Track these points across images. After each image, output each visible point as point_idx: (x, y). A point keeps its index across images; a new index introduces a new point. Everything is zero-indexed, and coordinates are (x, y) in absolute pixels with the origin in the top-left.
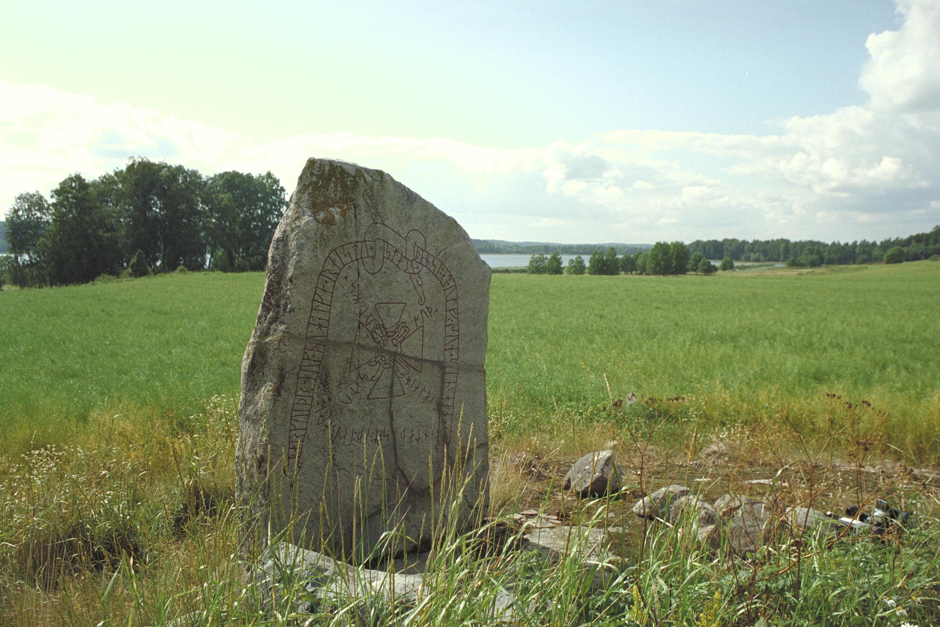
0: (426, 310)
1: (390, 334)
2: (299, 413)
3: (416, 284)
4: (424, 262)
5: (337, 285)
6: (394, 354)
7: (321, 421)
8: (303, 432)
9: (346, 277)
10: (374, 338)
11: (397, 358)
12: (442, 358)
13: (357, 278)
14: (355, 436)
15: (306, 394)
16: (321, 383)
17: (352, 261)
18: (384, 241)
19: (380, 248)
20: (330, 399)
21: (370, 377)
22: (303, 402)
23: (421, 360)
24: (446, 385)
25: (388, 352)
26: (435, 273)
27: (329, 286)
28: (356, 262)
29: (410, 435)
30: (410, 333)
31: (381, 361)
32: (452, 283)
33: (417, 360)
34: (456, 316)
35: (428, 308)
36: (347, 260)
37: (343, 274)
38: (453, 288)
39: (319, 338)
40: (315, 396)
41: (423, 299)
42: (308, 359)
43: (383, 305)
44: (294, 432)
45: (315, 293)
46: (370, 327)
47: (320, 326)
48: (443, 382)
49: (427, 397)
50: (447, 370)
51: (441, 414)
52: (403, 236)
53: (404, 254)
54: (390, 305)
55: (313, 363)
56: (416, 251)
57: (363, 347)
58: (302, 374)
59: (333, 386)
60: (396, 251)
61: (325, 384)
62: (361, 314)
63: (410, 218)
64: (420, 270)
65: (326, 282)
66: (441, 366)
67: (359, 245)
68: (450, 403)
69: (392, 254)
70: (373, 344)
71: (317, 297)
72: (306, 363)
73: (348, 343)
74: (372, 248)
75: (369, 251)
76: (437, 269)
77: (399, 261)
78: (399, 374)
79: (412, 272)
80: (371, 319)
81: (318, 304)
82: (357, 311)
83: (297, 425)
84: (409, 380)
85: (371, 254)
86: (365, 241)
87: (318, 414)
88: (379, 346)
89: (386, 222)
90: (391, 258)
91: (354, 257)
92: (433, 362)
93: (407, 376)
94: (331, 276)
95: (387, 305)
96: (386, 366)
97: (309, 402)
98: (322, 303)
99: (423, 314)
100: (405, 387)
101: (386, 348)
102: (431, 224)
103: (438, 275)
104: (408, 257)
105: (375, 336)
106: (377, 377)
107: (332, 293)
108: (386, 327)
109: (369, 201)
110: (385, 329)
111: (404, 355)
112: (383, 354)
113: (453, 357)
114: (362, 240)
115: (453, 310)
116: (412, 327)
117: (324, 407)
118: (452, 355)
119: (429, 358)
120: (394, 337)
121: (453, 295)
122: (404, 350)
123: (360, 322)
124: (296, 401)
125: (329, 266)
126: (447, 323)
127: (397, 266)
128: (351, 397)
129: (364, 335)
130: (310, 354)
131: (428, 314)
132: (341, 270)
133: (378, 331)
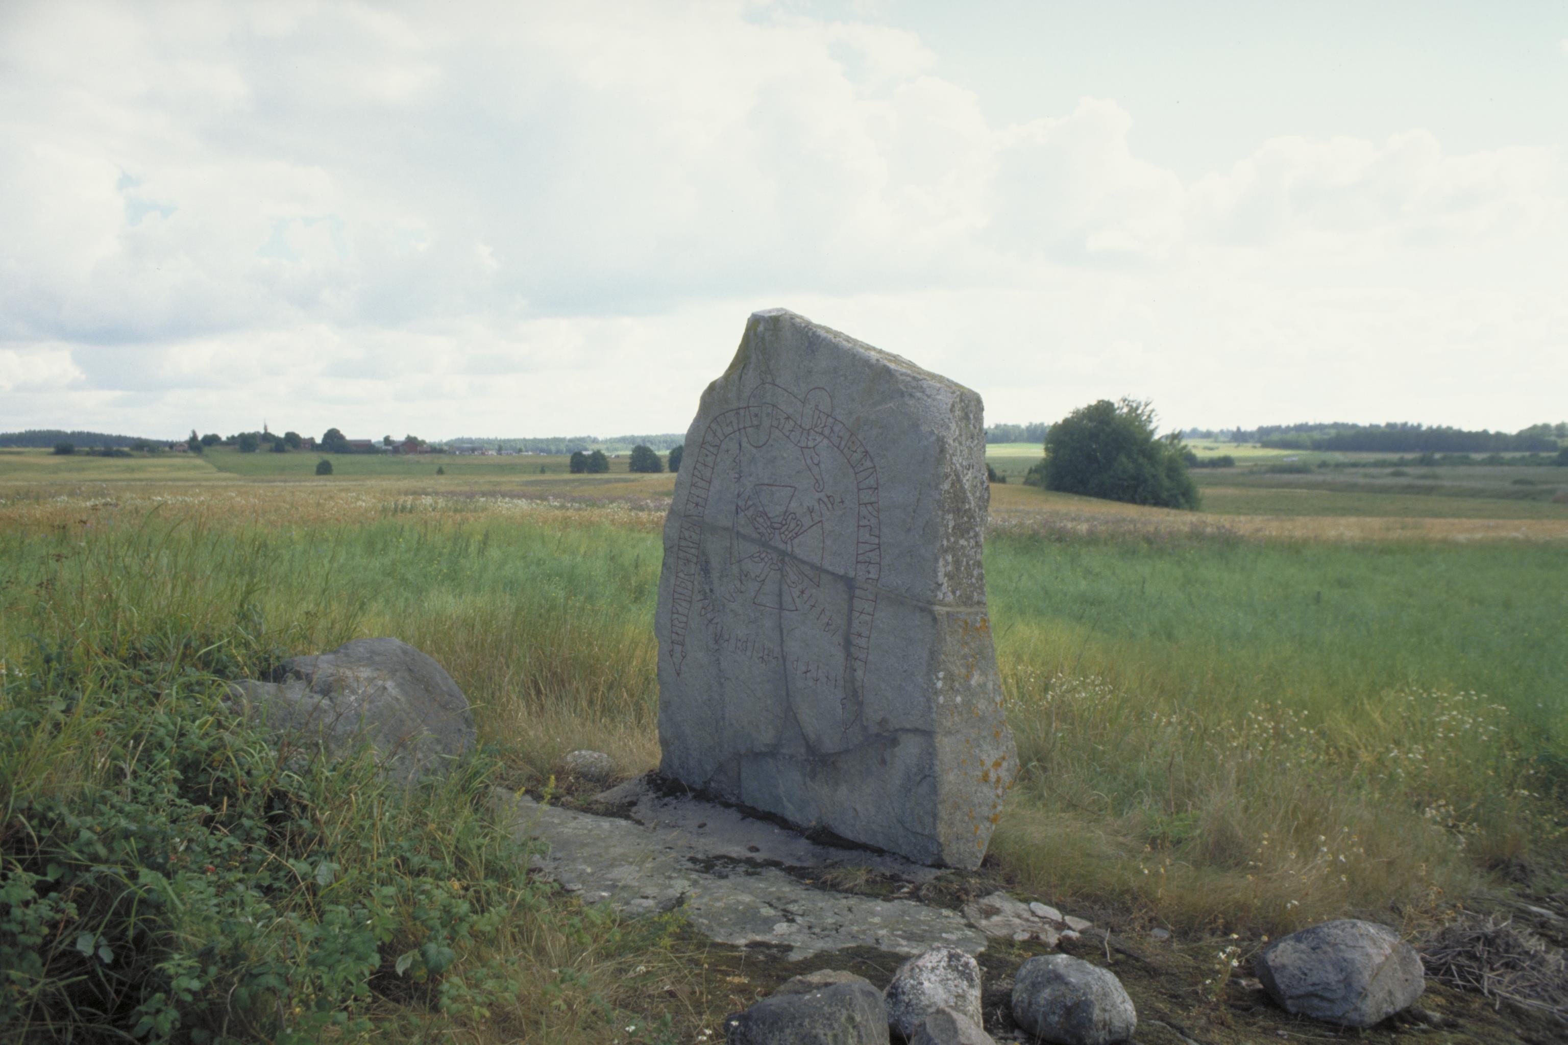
0: (826, 499)
1: (776, 525)
2: (682, 597)
3: (809, 462)
4: (827, 431)
5: (719, 460)
6: (783, 553)
7: (703, 613)
8: (685, 619)
9: (728, 451)
10: (756, 529)
11: (787, 559)
12: (851, 574)
13: (738, 451)
14: (739, 644)
15: (687, 577)
16: (702, 569)
17: (734, 432)
18: (773, 406)
19: (768, 414)
20: (711, 590)
21: (753, 576)
22: (683, 585)
23: (819, 569)
24: (856, 614)
25: (775, 549)
26: (842, 447)
27: (710, 459)
28: (737, 433)
29: (804, 669)
30: (803, 528)
31: (766, 559)
32: (868, 464)
33: (813, 566)
34: (875, 513)
35: (828, 497)
36: (730, 429)
37: (724, 446)
38: (871, 470)
39: (696, 518)
40: (696, 583)
41: (821, 483)
42: (685, 539)
43: (765, 488)
44: (675, 616)
45: (695, 468)
46: (750, 513)
47: (697, 505)
48: (851, 610)
49: (828, 624)
50: (858, 592)
51: (849, 656)
52: (799, 397)
53: (799, 422)
54: (774, 489)
55: (692, 545)
56: (816, 417)
57: (744, 537)
58: (681, 554)
59: (715, 575)
60: (788, 418)
61: (706, 570)
62: (739, 496)
63: (810, 372)
64: (817, 442)
65: (707, 455)
66: (849, 583)
67: (742, 412)
68: (862, 642)
69: (782, 421)
70: (755, 536)
71: (696, 473)
72: (683, 543)
73: (726, 529)
74: (756, 415)
75: (754, 419)
76: (843, 443)
77: (792, 431)
78: (788, 581)
79: (804, 445)
80: (750, 503)
81: (697, 479)
82: (736, 492)
83: (680, 609)
84: (802, 592)
85: (755, 423)
86: (748, 407)
87: (700, 605)
88: (763, 539)
89: (777, 381)
90: (780, 427)
91: (736, 427)
92: (837, 577)
93: (800, 587)
94: (711, 449)
95: (770, 488)
96: (772, 567)
97: (690, 588)
98: (702, 479)
99: (822, 505)
100: (797, 600)
101: (772, 543)
102: (842, 378)
103: (846, 450)
104: (803, 425)
105: (757, 525)
106: (762, 577)
107: (713, 469)
108: (770, 515)
109: (761, 357)
110: (769, 518)
111: (795, 558)
112: (769, 551)
113: (871, 576)
114: (745, 405)
115: (871, 504)
116: (807, 521)
117: (705, 599)
118: (869, 572)
119: (830, 568)
120: (782, 531)
121: (871, 481)
122: (797, 551)
123: (737, 506)
124: (678, 583)
125: (709, 438)
126: (861, 523)
127: (788, 437)
128: (734, 595)
129: (743, 522)
130: (687, 534)
131: (830, 506)
132: (721, 441)
133: (761, 520)
